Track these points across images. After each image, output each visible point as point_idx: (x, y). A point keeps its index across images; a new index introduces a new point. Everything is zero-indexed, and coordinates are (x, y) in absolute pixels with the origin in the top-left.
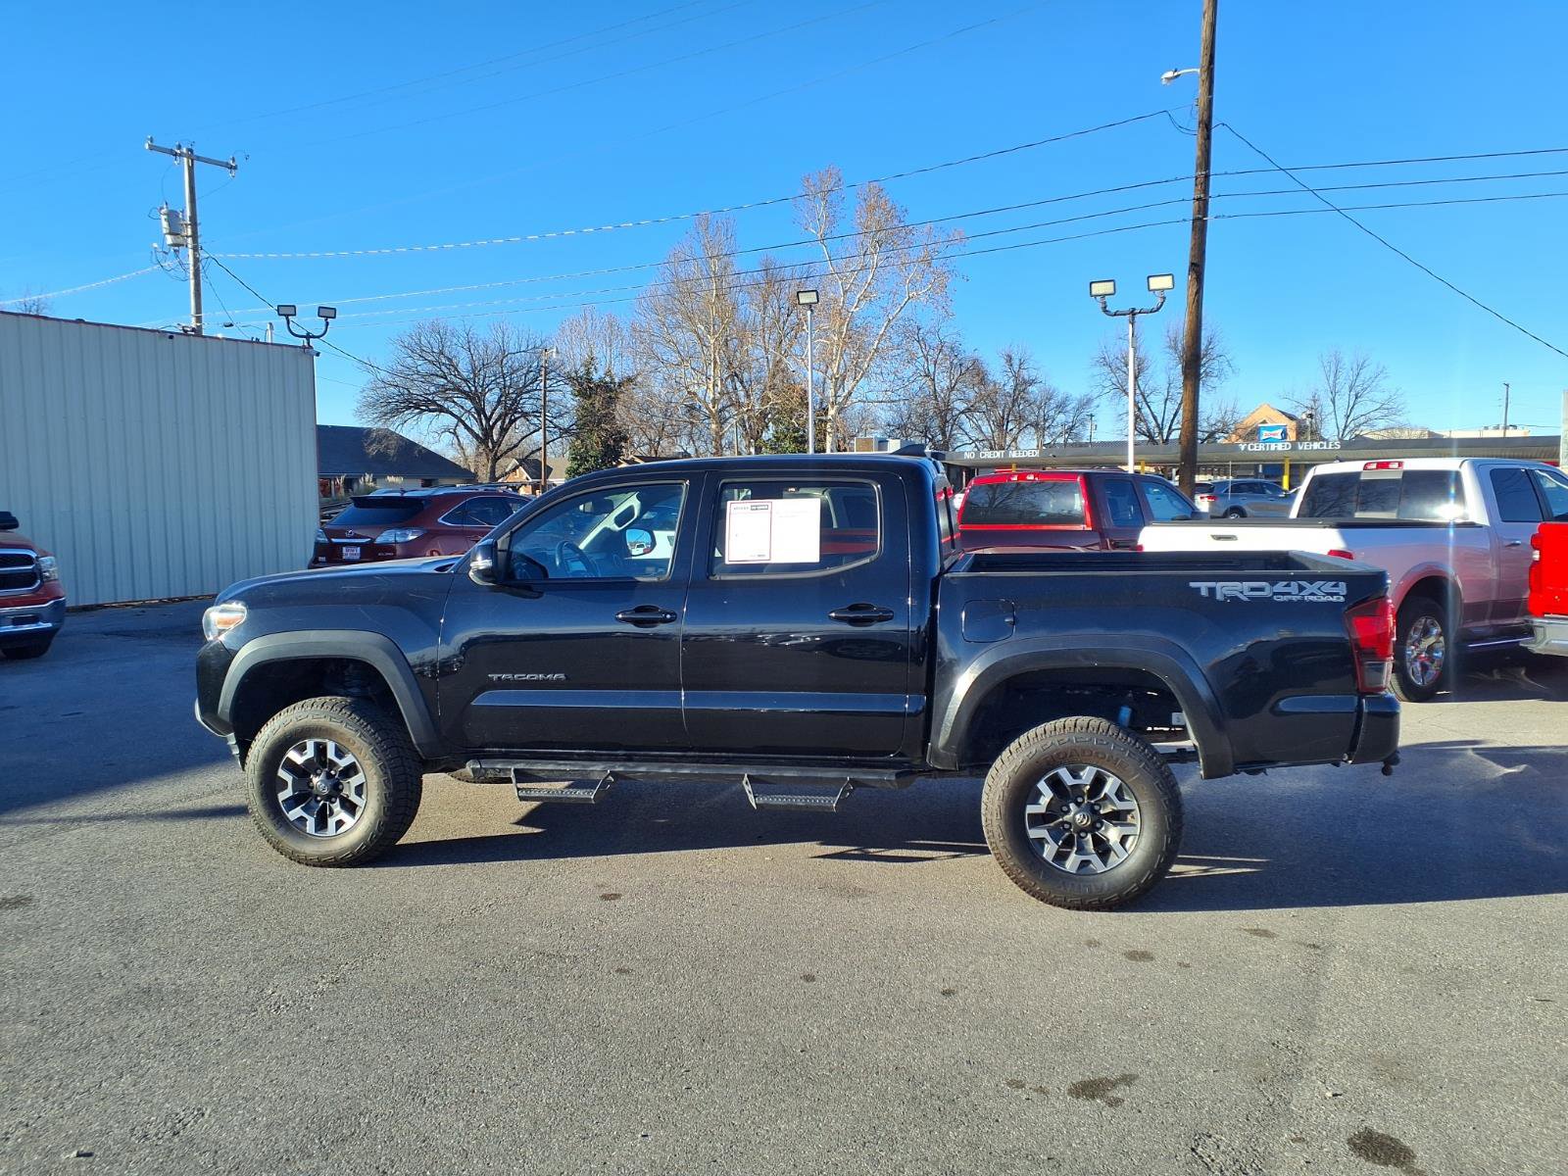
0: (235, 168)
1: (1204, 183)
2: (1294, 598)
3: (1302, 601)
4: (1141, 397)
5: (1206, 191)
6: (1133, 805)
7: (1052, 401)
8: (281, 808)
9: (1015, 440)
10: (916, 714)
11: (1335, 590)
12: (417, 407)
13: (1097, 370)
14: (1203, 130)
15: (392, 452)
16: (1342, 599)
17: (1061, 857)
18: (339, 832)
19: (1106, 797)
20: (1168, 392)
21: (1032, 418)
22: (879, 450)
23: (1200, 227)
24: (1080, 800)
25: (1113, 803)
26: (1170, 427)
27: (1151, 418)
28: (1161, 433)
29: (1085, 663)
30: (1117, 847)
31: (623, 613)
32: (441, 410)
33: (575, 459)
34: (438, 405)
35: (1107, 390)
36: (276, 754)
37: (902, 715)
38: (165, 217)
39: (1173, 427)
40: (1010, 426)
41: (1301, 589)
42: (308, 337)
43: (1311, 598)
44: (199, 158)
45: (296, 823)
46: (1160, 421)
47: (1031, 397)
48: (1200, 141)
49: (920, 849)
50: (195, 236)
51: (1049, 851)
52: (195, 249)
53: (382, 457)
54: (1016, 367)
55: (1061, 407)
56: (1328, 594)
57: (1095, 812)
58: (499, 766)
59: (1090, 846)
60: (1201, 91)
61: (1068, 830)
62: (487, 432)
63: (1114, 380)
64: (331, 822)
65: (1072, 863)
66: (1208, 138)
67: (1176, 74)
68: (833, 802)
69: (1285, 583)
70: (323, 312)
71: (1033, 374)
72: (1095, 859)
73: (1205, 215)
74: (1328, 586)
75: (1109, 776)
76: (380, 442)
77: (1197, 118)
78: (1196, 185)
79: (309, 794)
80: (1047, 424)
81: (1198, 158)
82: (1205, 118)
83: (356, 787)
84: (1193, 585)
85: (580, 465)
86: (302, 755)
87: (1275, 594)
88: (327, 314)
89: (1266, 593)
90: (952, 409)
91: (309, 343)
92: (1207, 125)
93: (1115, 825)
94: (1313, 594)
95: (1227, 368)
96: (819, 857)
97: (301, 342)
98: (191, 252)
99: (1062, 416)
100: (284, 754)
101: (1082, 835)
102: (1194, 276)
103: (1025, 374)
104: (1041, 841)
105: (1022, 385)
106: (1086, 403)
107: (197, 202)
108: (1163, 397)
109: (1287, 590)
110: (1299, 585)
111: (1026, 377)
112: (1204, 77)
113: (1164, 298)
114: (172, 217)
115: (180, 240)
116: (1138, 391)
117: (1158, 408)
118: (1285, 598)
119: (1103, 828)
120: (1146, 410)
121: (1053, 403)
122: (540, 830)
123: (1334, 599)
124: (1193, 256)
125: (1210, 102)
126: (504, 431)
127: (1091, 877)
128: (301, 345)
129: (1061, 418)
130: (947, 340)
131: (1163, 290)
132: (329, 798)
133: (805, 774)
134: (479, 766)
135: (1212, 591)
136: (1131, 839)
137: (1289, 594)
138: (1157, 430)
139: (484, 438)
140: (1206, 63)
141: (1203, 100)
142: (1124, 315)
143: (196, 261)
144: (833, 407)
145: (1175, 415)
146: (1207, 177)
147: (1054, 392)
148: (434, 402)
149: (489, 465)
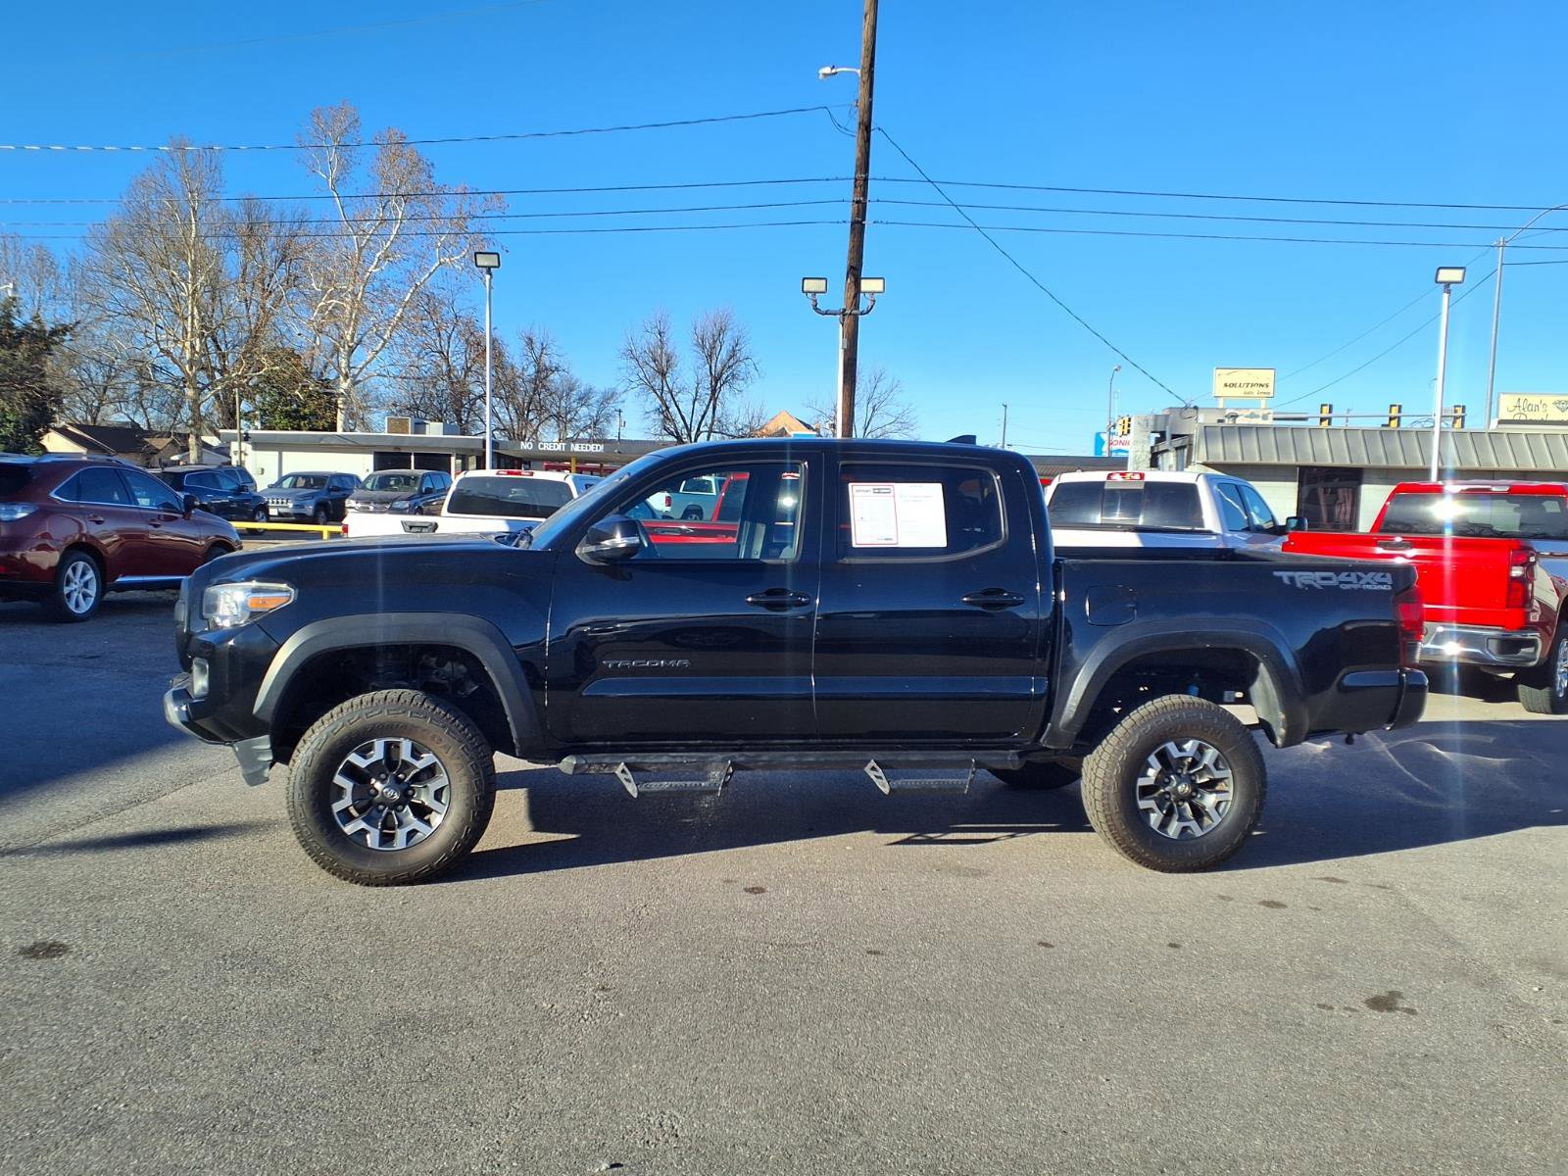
1: (862, 184)
2: (1356, 587)
3: (1360, 589)
4: (669, 395)
5: (864, 194)
6: (1228, 773)
7: (574, 392)
8: (336, 822)
9: (535, 432)
10: (1038, 697)
11: (1382, 580)
13: (623, 362)
14: (863, 132)
16: (1390, 588)
17: (1164, 825)
18: (410, 844)
19: (1205, 766)
20: (697, 392)
21: (554, 411)
22: (415, 433)
23: (858, 228)
24: (1179, 771)
25: (1210, 772)
26: (698, 429)
27: (678, 418)
28: (689, 435)
29: (1200, 645)
30: (1213, 813)
31: (752, 596)
35: (634, 385)
36: (332, 758)
37: (1028, 697)
39: (701, 429)
40: (531, 416)
41: (1359, 578)
43: (1368, 587)
45: (356, 838)
46: (688, 422)
47: (552, 386)
48: (861, 143)
49: (980, 832)
51: (1155, 819)
54: (537, 351)
55: (584, 399)
56: (1379, 583)
57: (1193, 783)
58: (607, 760)
59: (1189, 813)
60: (861, 92)
61: (1169, 800)
63: (641, 375)
64: (401, 834)
65: (1174, 829)
66: (867, 140)
67: (834, 71)
69: (1346, 574)
71: (555, 361)
72: (1193, 824)
73: (864, 219)
74: (1378, 577)
75: (1207, 748)
77: (857, 119)
78: (855, 186)
79: (370, 804)
80: (569, 416)
81: (858, 160)
82: (866, 120)
83: (436, 792)
84: (1276, 574)
86: (365, 758)
87: (1341, 582)
89: (1334, 582)
90: (470, 392)
92: (866, 127)
93: (1211, 793)
94: (1368, 583)
95: (753, 371)
96: (891, 844)
99: (584, 409)
100: (345, 756)
101: (1180, 803)
102: (853, 279)
103: (546, 360)
104: (1148, 811)
105: (543, 372)
106: (609, 397)
108: (691, 397)
109: (1348, 579)
110: (1358, 576)
111: (547, 364)
112: (865, 78)
113: (874, 301)
116: (665, 389)
117: (686, 408)
118: (1348, 587)
119: (1199, 796)
120: (673, 409)
121: (574, 395)
122: (574, 836)
123: (1384, 588)
124: (850, 259)
125: (871, 103)
127: (1192, 842)
129: (583, 411)
130: (462, 314)
131: (873, 293)
132: (395, 806)
133: (932, 758)
134: (584, 762)
135: (1292, 579)
136: (1223, 804)
137: (1351, 583)
138: (685, 431)
140: (867, 65)
141: (863, 102)
142: (835, 314)
144: (345, 381)
145: (703, 417)
146: (866, 180)
147: (577, 381)
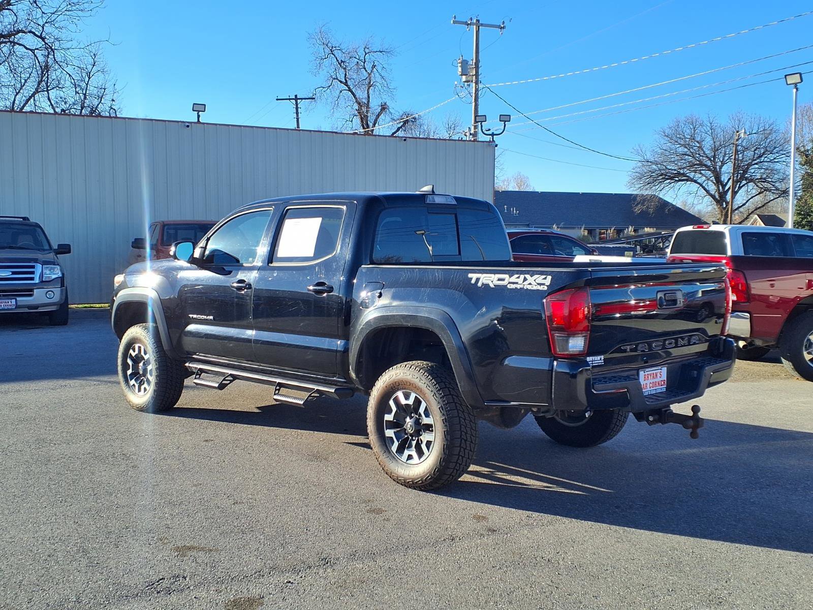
0: (503, 28)
2: (518, 286)
3: (522, 289)
6: (431, 421)
10: (343, 352)
12: (671, 178)
15: (651, 211)
16: (545, 288)
17: (402, 450)
19: (420, 414)
24: (413, 415)
25: (423, 419)
30: (424, 448)
32: (689, 179)
33: (799, 214)
34: (687, 176)
37: (336, 351)
38: (460, 65)
41: (525, 280)
42: (493, 135)
43: (528, 286)
44: (482, 25)
50: (477, 75)
52: (477, 83)
53: (644, 214)
56: (538, 284)
59: (414, 445)
62: (723, 195)
65: (404, 455)
68: (302, 402)
69: (516, 276)
70: (503, 118)
72: (414, 455)
74: (541, 279)
75: (421, 400)
76: (643, 204)
84: (470, 275)
85: (803, 219)
87: (509, 283)
88: (505, 119)
89: (505, 282)
91: (493, 139)
93: (425, 433)
94: (530, 284)
97: (488, 138)
98: (474, 84)
104: (390, 439)
107: (480, 53)
109: (517, 281)
114: (464, 63)
115: (469, 78)
118: (513, 286)
123: (541, 288)
126: (734, 193)
127: (411, 466)
128: (488, 140)
133: (300, 384)
136: (432, 444)
137: (517, 283)
139: (720, 199)
143: (477, 90)
148: (684, 175)
149: (722, 219)
